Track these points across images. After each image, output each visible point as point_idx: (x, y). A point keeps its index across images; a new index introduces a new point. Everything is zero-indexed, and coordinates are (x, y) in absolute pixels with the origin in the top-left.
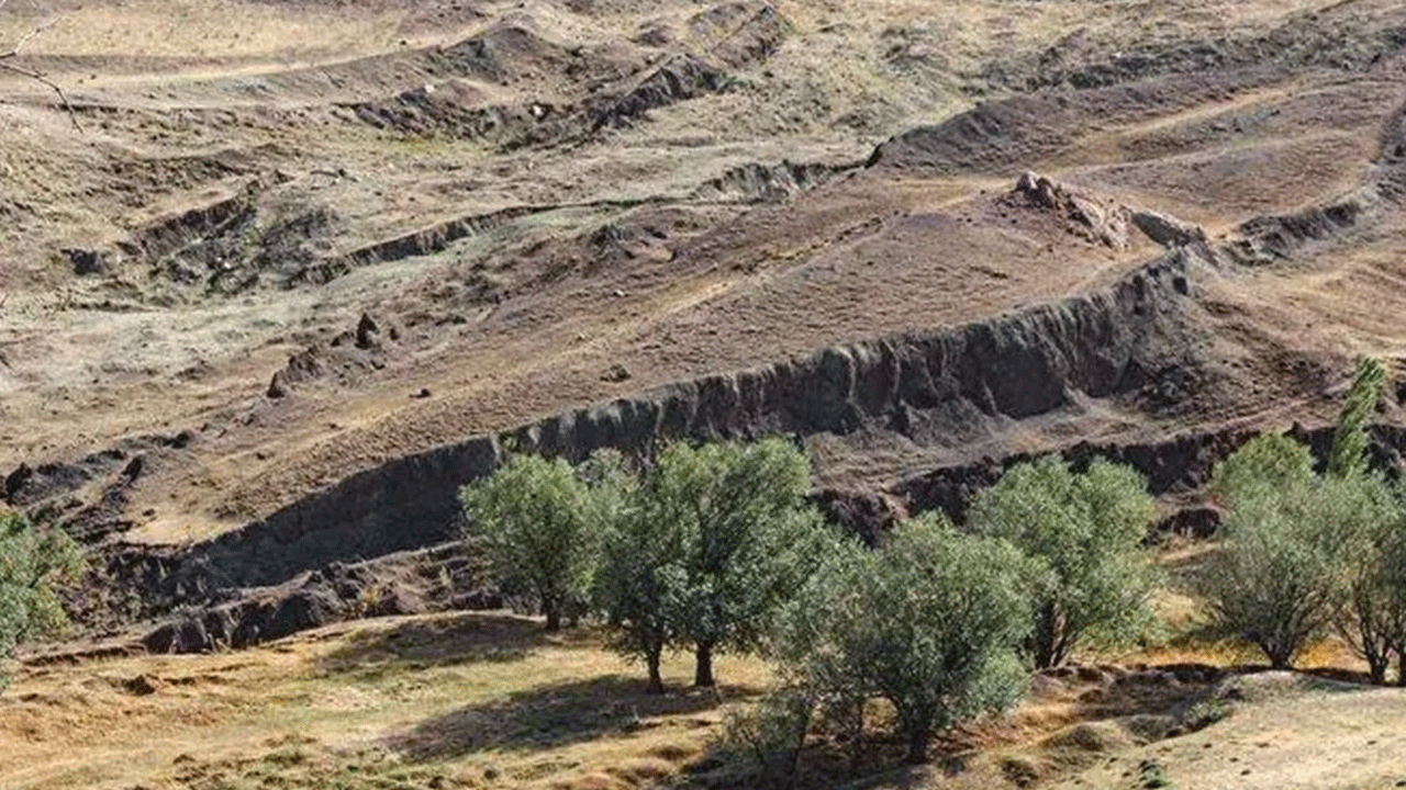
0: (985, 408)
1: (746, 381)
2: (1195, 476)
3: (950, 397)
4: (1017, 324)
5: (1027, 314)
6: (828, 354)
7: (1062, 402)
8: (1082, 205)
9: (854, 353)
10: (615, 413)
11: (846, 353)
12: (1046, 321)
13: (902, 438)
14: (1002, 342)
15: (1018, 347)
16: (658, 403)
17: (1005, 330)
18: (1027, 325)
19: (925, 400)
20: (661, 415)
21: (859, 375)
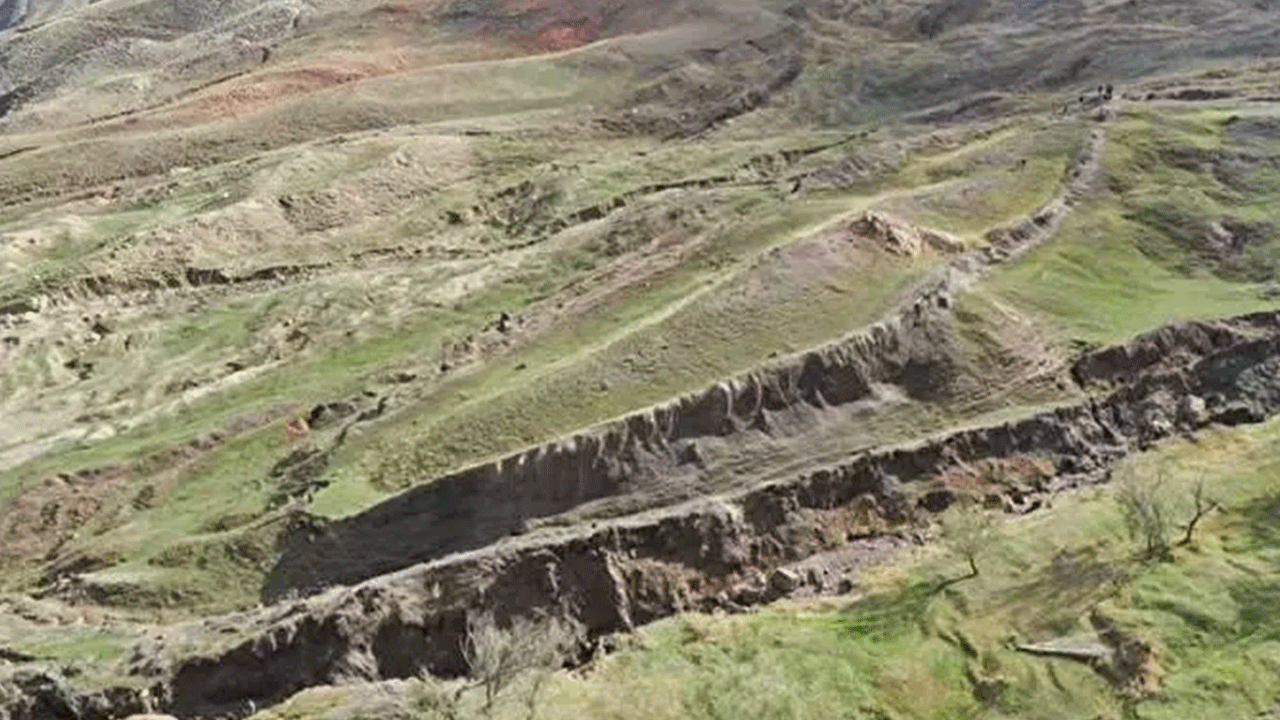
0: (818, 405)
1: (659, 414)
2: (940, 467)
3: (795, 401)
4: (838, 351)
5: (844, 345)
6: (715, 388)
7: (867, 393)
8: (896, 232)
9: (731, 385)
10: (572, 446)
11: (727, 388)
12: (857, 348)
13: (762, 435)
14: (827, 363)
15: (837, 366)
16: (600, 437)
17: (830, 355)
18: (845, 352)
19: (778, 406)
20: (602, 446)
21: (734, 401)
